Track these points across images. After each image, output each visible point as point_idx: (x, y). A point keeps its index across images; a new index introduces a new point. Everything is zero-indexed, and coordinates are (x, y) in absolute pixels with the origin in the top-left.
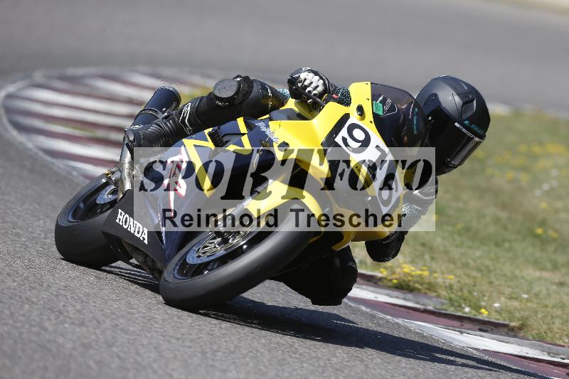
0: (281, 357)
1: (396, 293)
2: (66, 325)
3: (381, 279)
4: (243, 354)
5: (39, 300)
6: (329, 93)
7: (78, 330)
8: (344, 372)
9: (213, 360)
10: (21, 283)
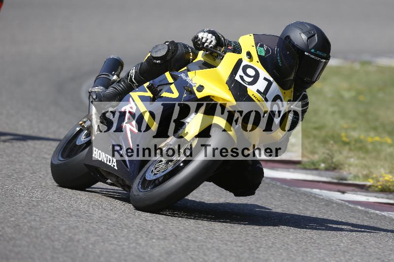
0: (304, 247)
1: (382, 195)
2: (154, 241)
3: (370, 186)
4: (278, 248)
5: (133, 225)
6: (225, 46)
7: (162, 243)
8: (349, 253)
9: (257, 254)
10: (120, 215)
